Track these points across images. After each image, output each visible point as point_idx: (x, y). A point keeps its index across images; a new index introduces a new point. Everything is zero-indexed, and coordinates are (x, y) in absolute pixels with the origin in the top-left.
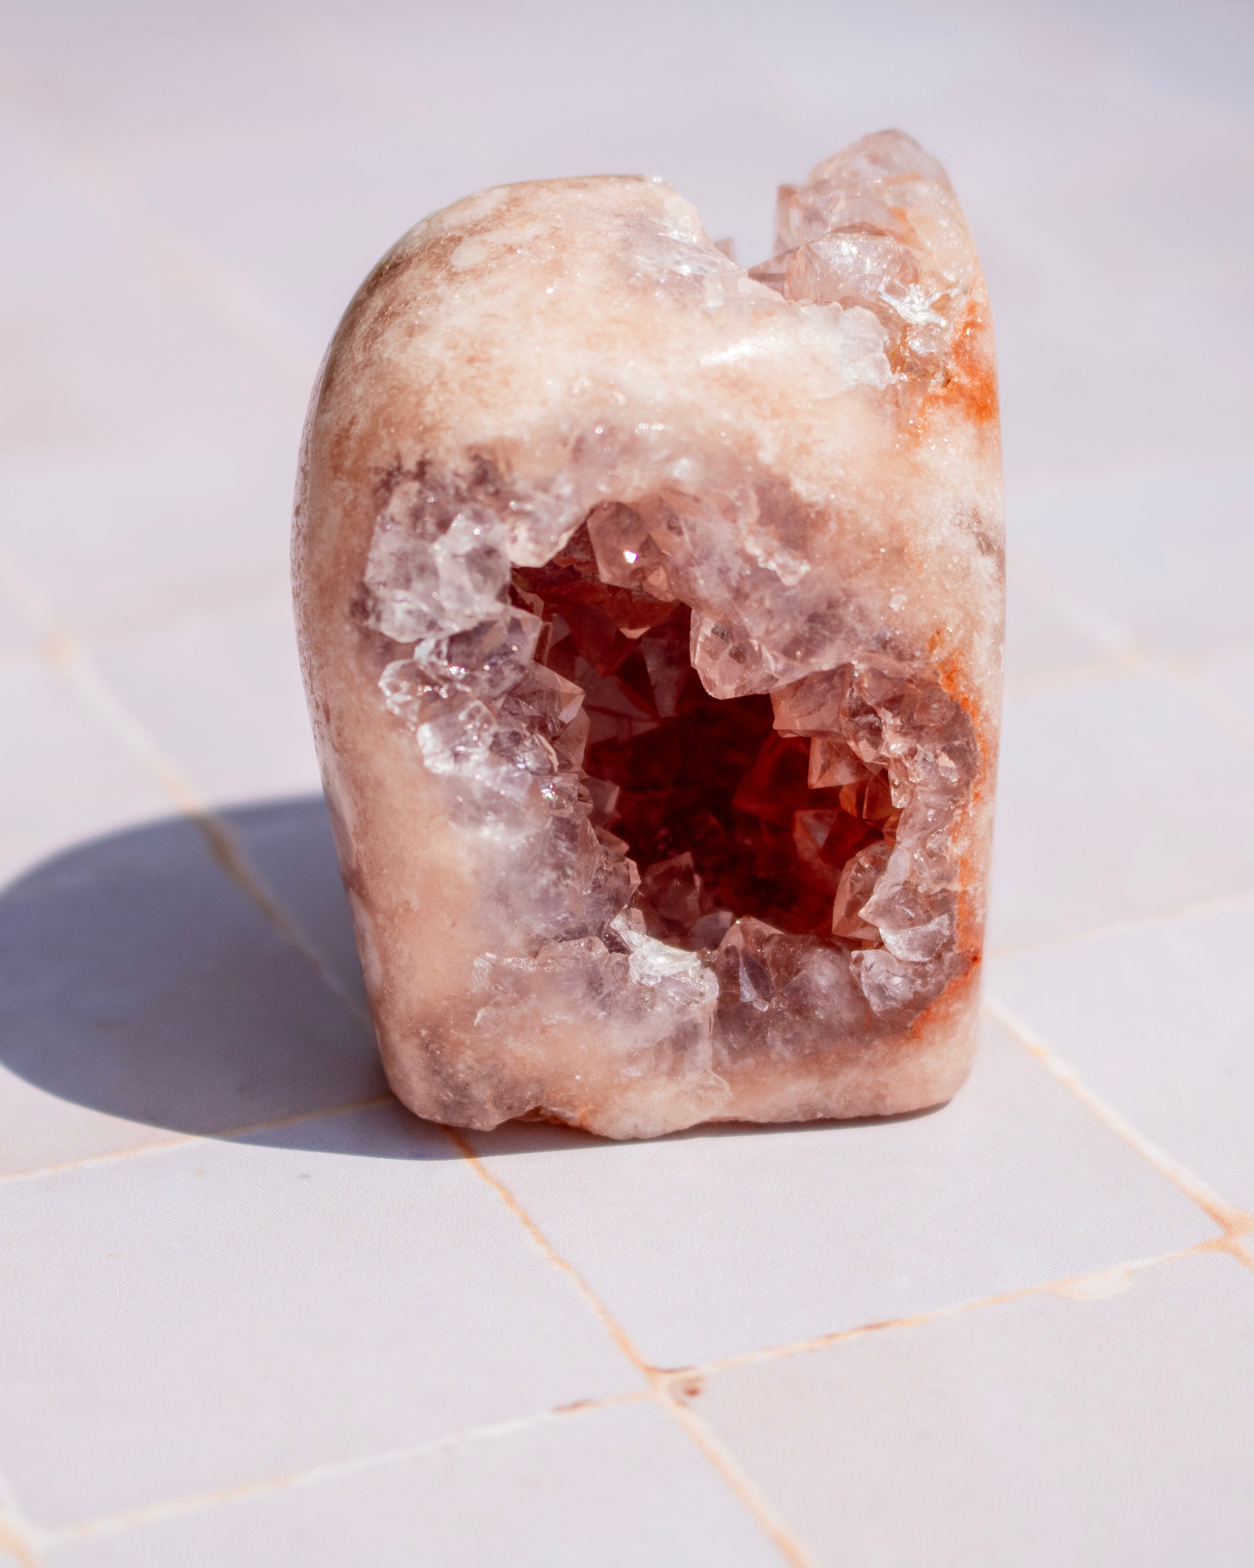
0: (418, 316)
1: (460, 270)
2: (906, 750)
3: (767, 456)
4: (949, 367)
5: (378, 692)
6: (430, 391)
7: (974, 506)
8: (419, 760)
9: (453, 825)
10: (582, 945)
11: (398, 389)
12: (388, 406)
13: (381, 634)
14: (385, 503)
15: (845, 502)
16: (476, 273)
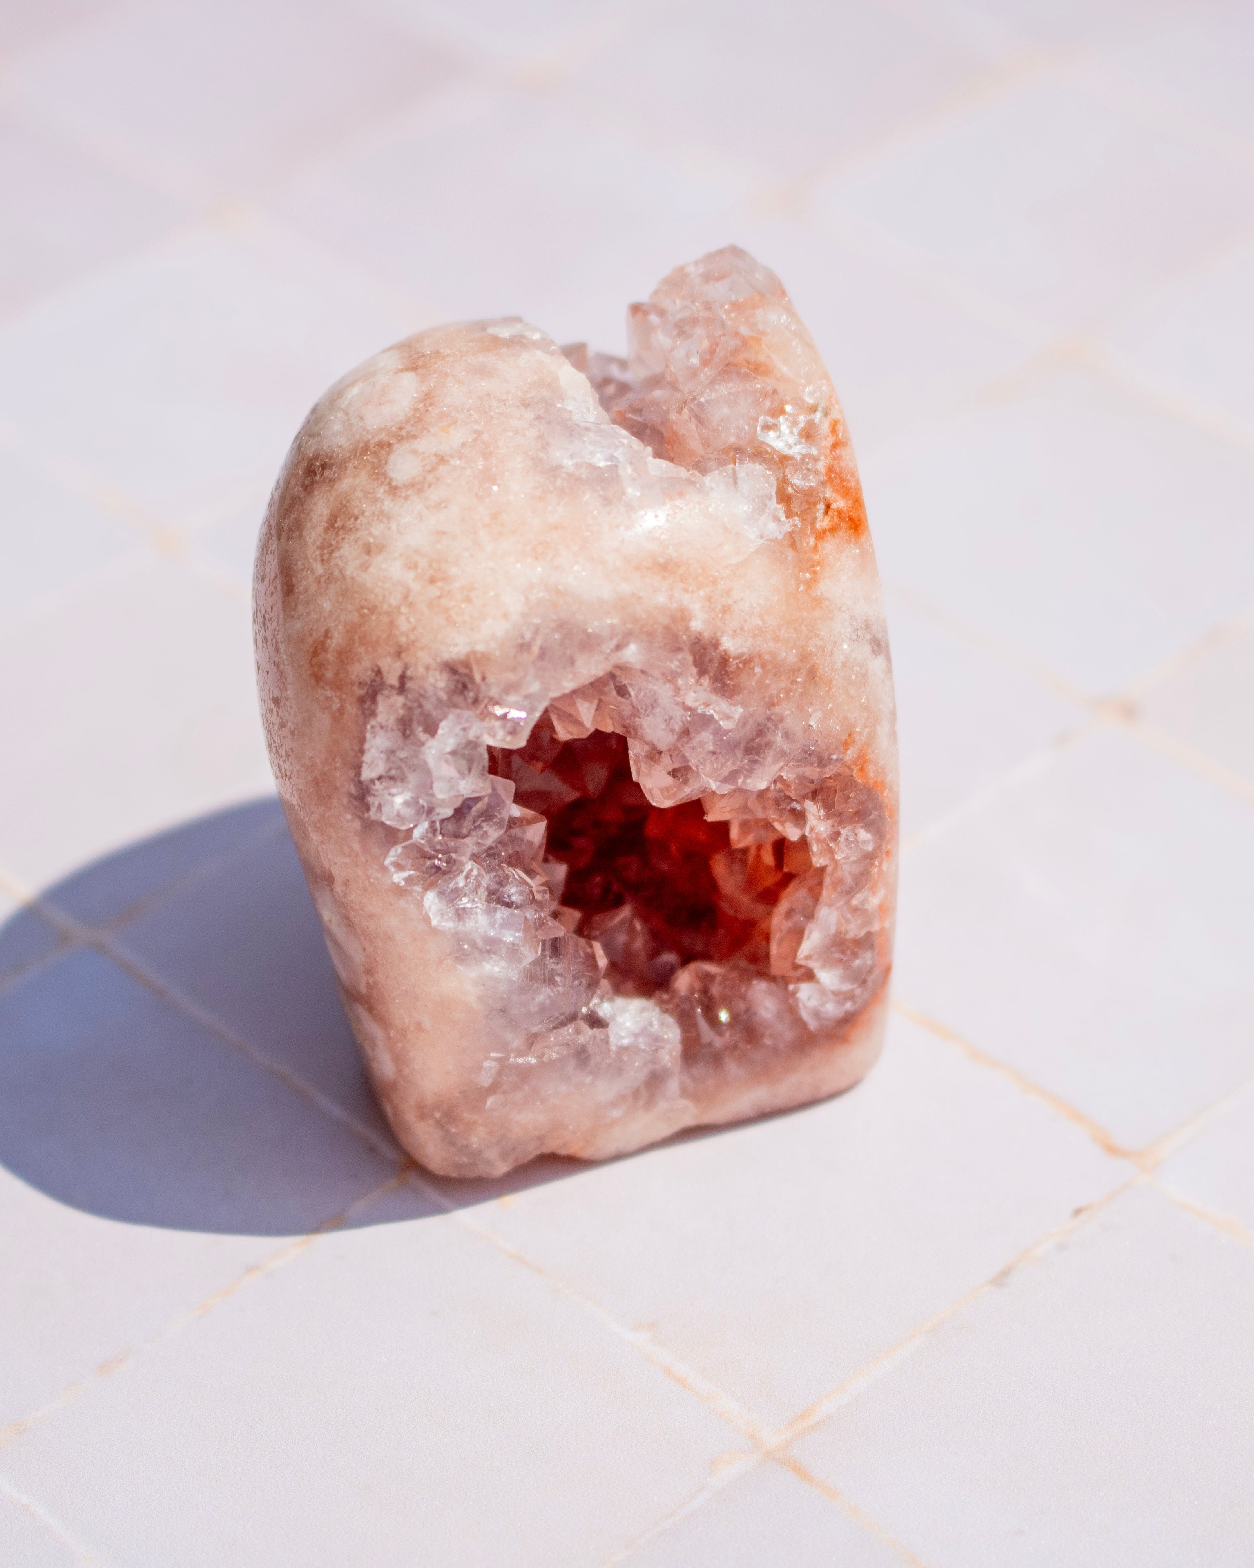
0: (371, 534)
1: (400, 484)
2: (829, 832)
3: (696, 625)
4: (828, 495)
5: (384, 869)
6: (400, 613)
7: (865, 618)
8: (427, 920)
9: (460, 968)
10: (570, 1031)
11: (369, 609)
12: (361, 625)
13: (383, 824)
14: (373, 714)
15: (767, 646)
16: (417, 486)
